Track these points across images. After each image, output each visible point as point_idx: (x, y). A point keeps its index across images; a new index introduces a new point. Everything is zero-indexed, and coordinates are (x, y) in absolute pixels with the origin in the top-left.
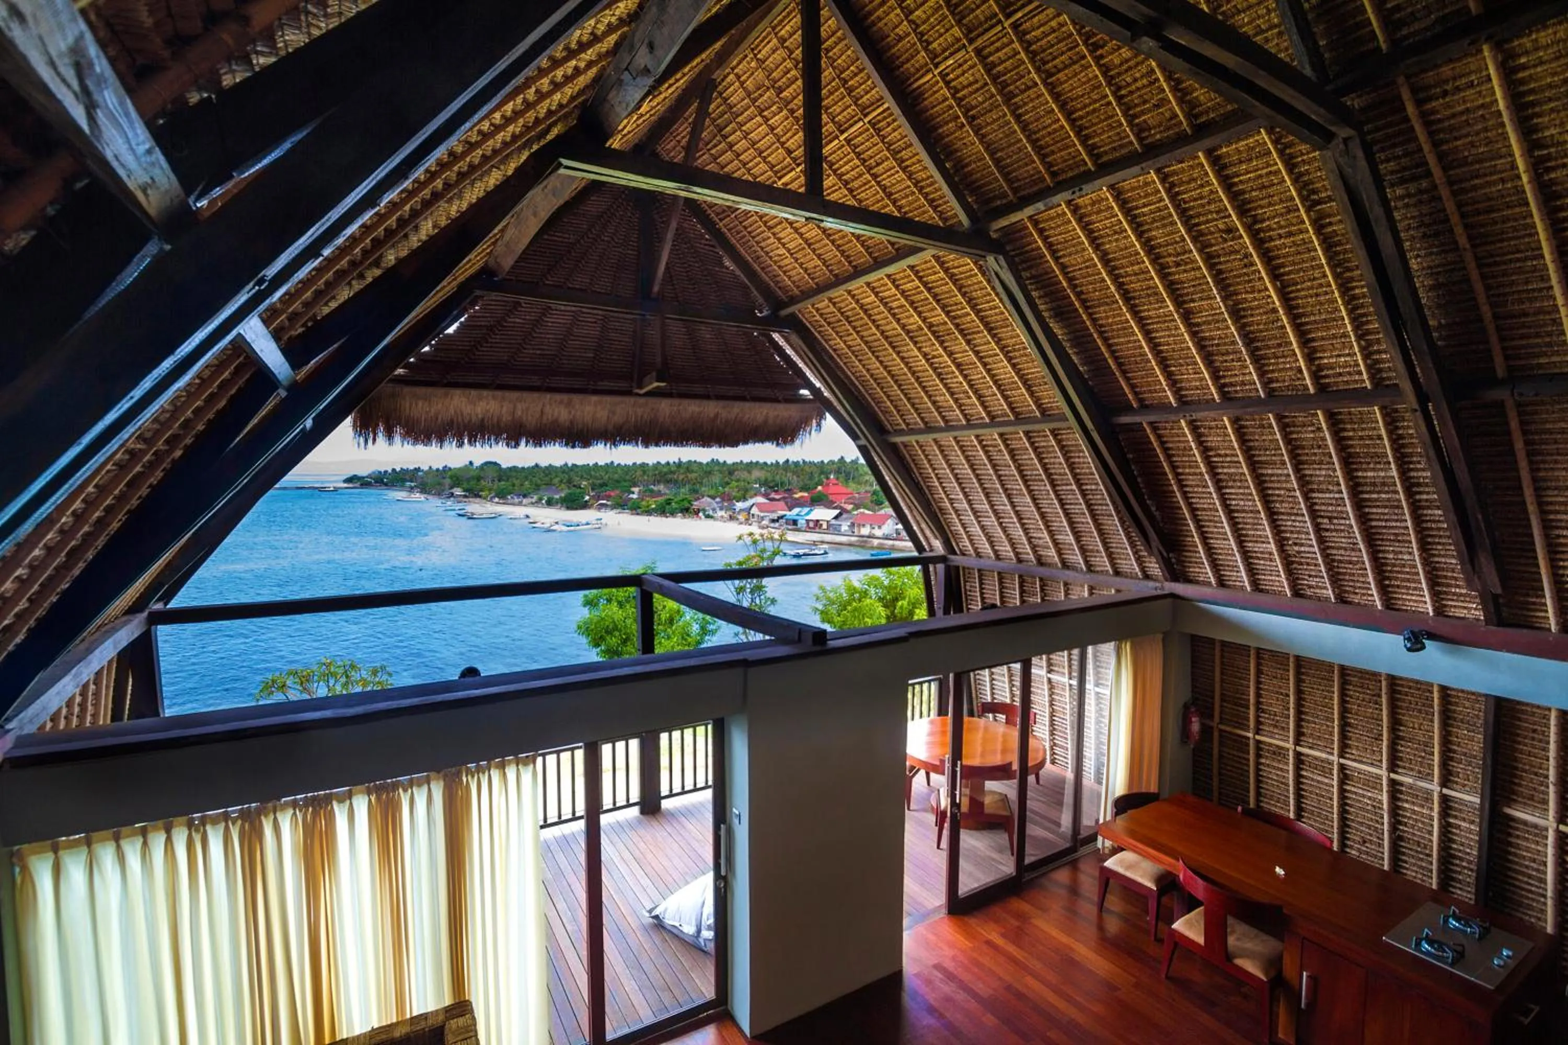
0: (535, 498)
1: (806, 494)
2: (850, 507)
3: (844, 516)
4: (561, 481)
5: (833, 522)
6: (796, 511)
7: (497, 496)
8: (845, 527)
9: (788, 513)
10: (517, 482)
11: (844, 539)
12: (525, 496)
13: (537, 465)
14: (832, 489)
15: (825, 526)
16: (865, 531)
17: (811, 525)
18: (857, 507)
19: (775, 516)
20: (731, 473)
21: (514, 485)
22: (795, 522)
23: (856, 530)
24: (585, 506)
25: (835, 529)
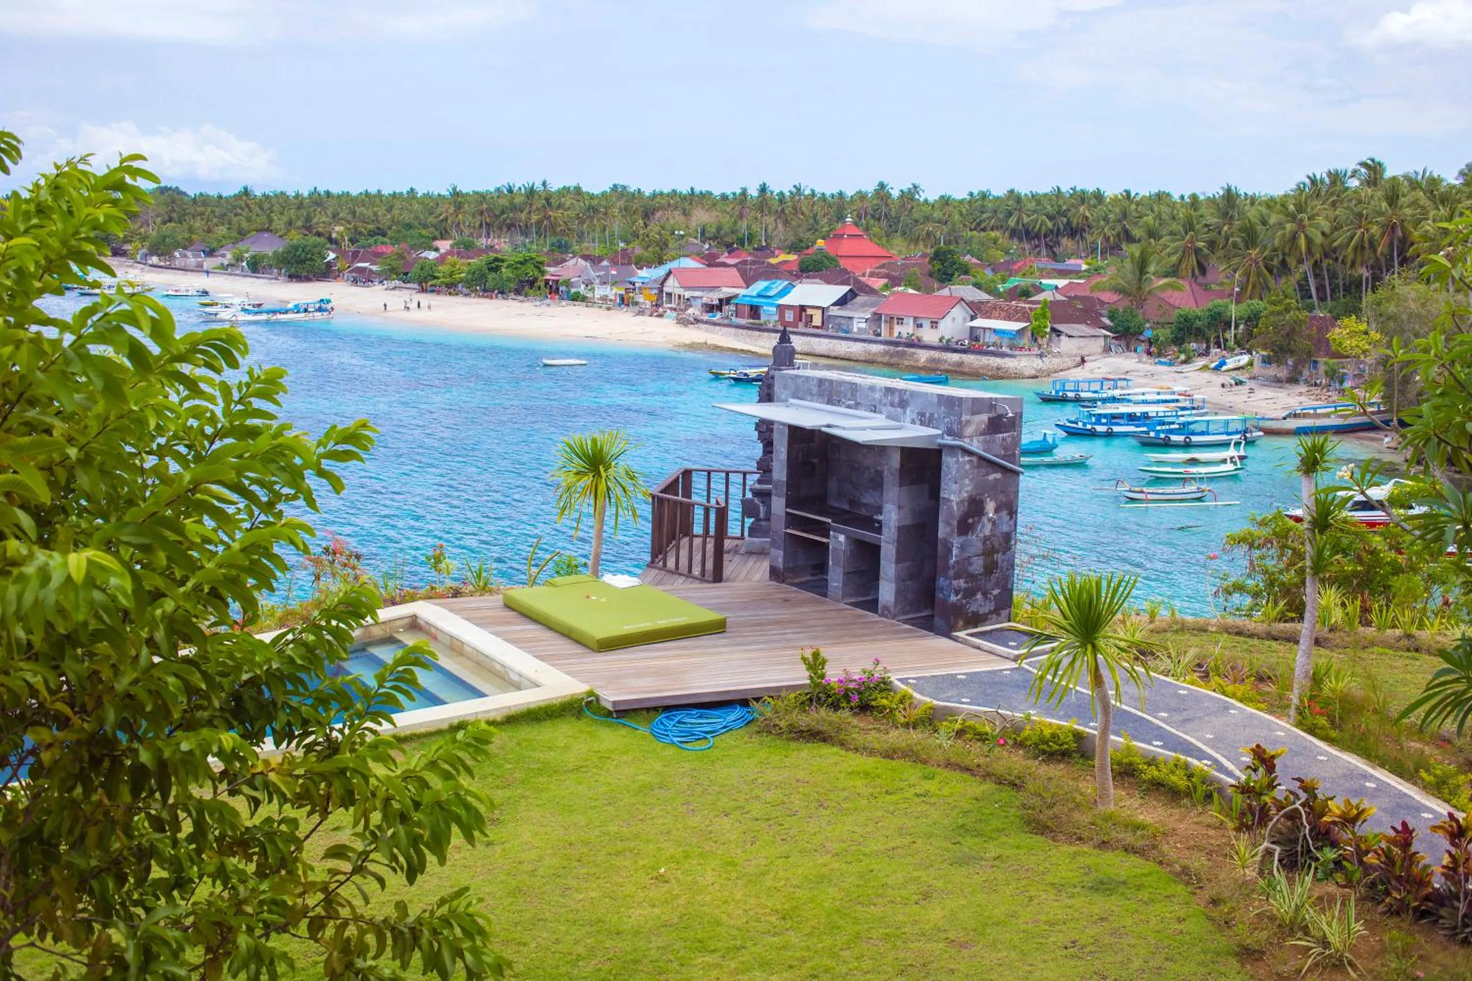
0: (229, 257)
1: (792, 257)
2: (878, 283)
3: (861, 299)
4: (290, 223)
5: (835, 311)
6: (760, 286)
7: (154, 251)
8: (858, 325)
9: (742, 292)
10: (198, 223)
11: (856, 348)
12: (211, 253)
13: (246, 192)
14: (846, 247)
15: (817, 321)
16: (906, 329)
17: (789, 316)
18: (894, 281)
19: (713, 298)
20: (648, 214)
21: (191, 230)
22: (755, 311)
23: (884, 329)
24: (326, 273)
25: (839, 327)
